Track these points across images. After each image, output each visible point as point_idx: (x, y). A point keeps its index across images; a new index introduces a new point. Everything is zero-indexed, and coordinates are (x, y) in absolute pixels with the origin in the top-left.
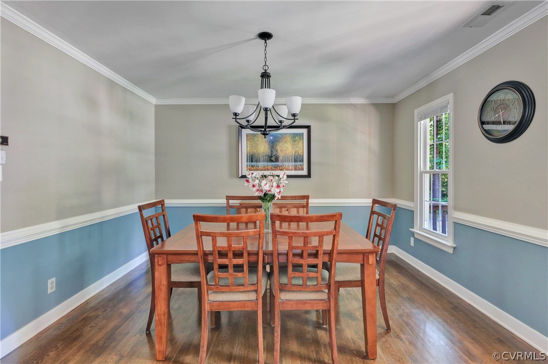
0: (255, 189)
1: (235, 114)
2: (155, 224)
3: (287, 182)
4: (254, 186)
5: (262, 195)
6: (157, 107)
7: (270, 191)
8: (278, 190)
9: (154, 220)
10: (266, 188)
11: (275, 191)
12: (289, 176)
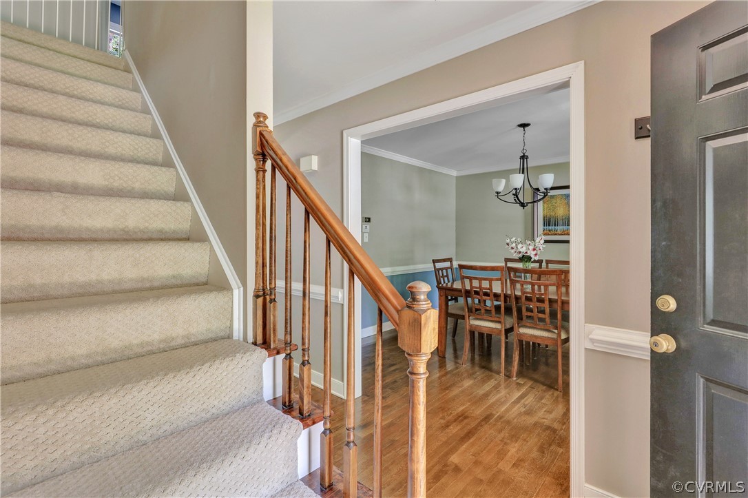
0: (513, 251)
1: (497, 193)
2: (445, 274)
3: (544, 246)
4: (512, 248)
5: (520, 255)
6: (458, 178)
7: (526, 253)
8: (535, 252)
9: (444, 271)
10: (523, 250)
11: (532, 254)
12: (546, 242)
